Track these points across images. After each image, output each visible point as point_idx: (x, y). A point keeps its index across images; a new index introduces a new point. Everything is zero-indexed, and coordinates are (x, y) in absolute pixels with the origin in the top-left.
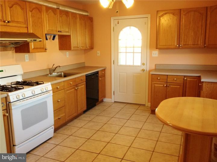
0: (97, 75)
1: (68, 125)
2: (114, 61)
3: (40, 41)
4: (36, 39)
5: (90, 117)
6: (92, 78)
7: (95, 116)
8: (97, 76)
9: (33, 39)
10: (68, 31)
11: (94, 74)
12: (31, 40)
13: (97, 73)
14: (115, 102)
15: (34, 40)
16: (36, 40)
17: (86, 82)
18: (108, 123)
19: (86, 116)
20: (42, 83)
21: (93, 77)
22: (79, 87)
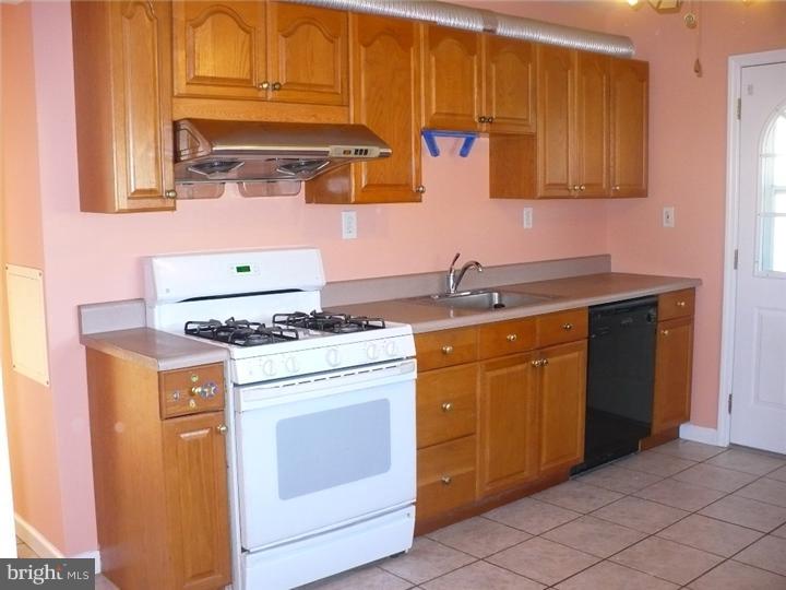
0: (651, 311)
1: (484, 515)
2: (736, 253)
3: (383, 156)
4: (364, 148)
5: (591, 497)
6: (624, 326)
7: (618, 496)
8: (649, 316)
9: (352, 148)
10: (525, 117)
11: (633, 309)
12: (345, 152)
13: (652, 303)
14: (733, 447)
15: (357, 151)
16: (366, 151)
17: (588, 338)
18: (664, 534)
19: (579, 490)
20: (379, 323)
21: (624, 322)
22: (553, 360)
